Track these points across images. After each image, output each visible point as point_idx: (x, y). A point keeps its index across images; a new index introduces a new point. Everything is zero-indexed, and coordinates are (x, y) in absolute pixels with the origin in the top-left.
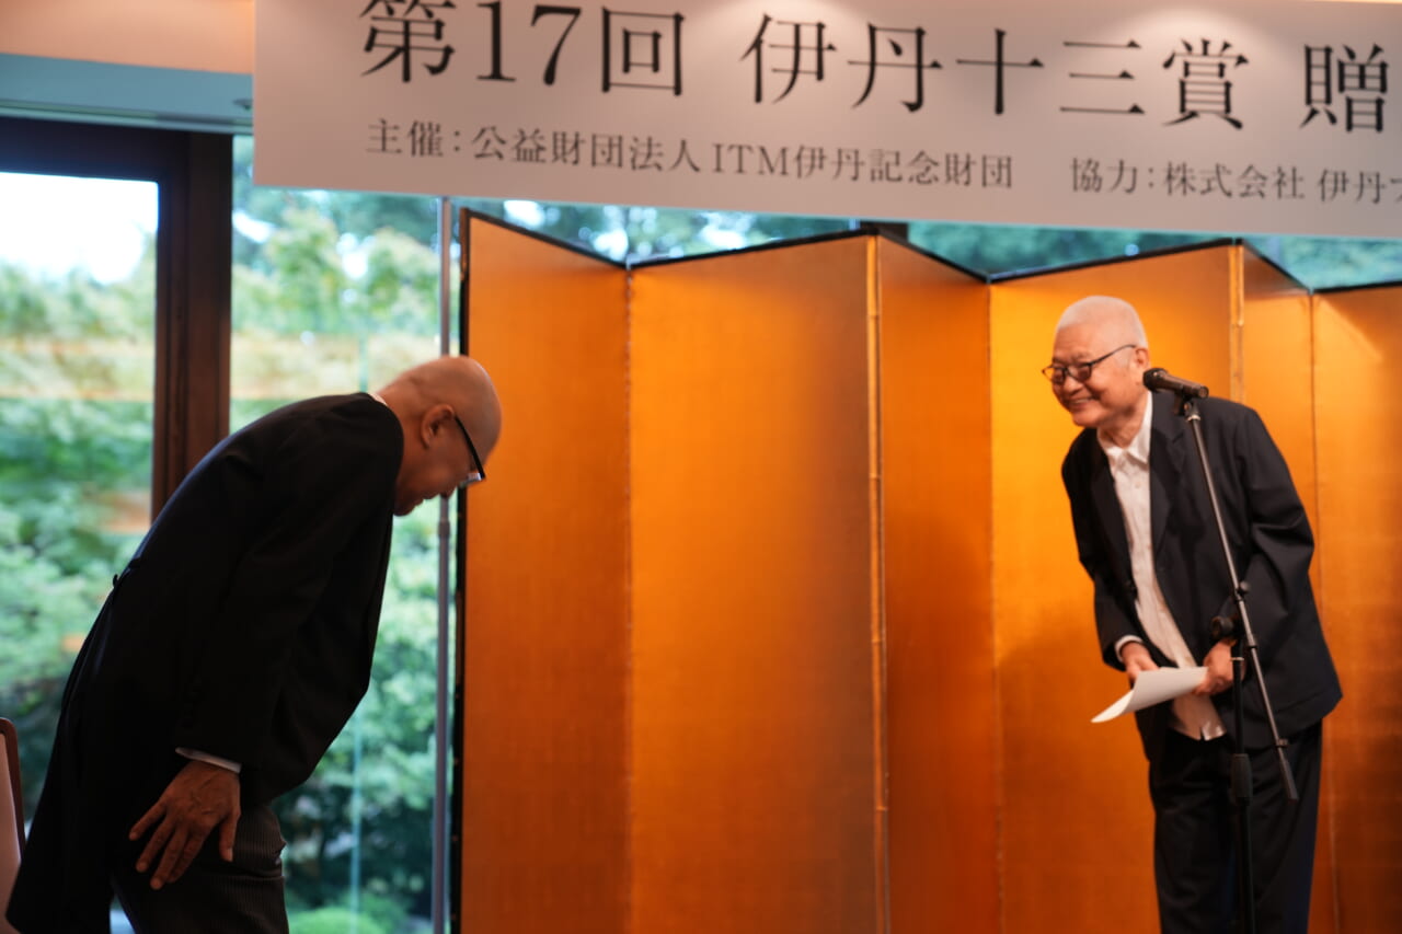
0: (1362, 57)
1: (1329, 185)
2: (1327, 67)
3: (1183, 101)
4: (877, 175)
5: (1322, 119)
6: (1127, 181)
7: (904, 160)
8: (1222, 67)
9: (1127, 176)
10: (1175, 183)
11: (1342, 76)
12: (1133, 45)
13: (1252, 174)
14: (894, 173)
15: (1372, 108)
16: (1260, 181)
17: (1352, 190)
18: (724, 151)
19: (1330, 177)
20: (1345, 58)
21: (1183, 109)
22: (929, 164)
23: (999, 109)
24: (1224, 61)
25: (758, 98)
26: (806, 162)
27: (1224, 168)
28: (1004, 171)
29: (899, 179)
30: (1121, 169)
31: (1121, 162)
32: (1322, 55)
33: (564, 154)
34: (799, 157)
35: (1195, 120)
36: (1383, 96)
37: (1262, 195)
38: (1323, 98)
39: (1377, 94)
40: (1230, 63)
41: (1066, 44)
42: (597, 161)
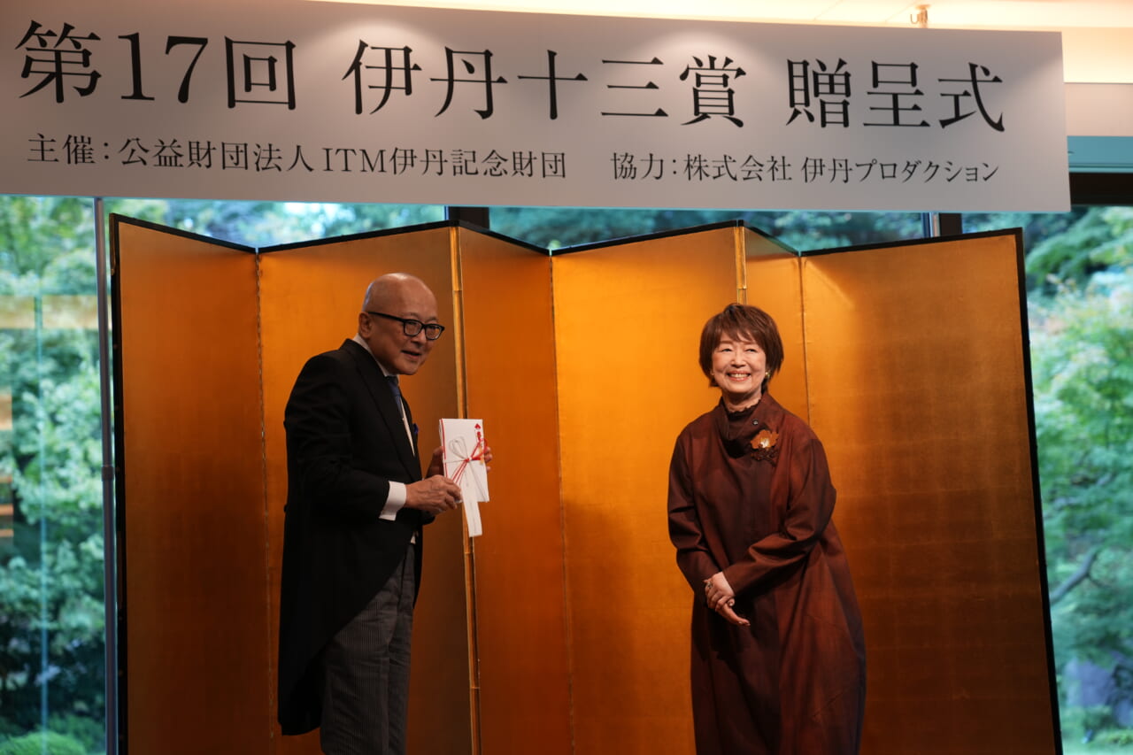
0: (831, 69)
1: (810, 170)
2: (805, 76)
3: (697, 106)
4: (458, 170)
5: (803, 117)
6: (656, 171)
7: (479, 157)
8: (725, 78)
9: (656, 165)
10: (693, 171)
11: (816, 84)
12: (656, 61)
13: (751, 162)
14: (471, 168)
15: (840, 108)
16: (758, 167)
17: (828, 173)
18: (332, 153)
19: (810, 163)
20: (819, 70)
21: (697, 112)
22: (499, 160)
23: (554, 115)
24: (727, 73)
25: (359, 110)
26: (400, 161)
27: (730, 158)
28: (560, 164)
29: (477, 173)
30: (651, 160)
31: (651, 155)
32: (801, 66)
33: (198, 159)
34: (394, 157)
35: (707, 120)
36: (848, 99)
37: (761, 179)
38: (803, 101)
39: (843, 98)
40: (732, 75)
41: (604, 62)
42: (226, 165)
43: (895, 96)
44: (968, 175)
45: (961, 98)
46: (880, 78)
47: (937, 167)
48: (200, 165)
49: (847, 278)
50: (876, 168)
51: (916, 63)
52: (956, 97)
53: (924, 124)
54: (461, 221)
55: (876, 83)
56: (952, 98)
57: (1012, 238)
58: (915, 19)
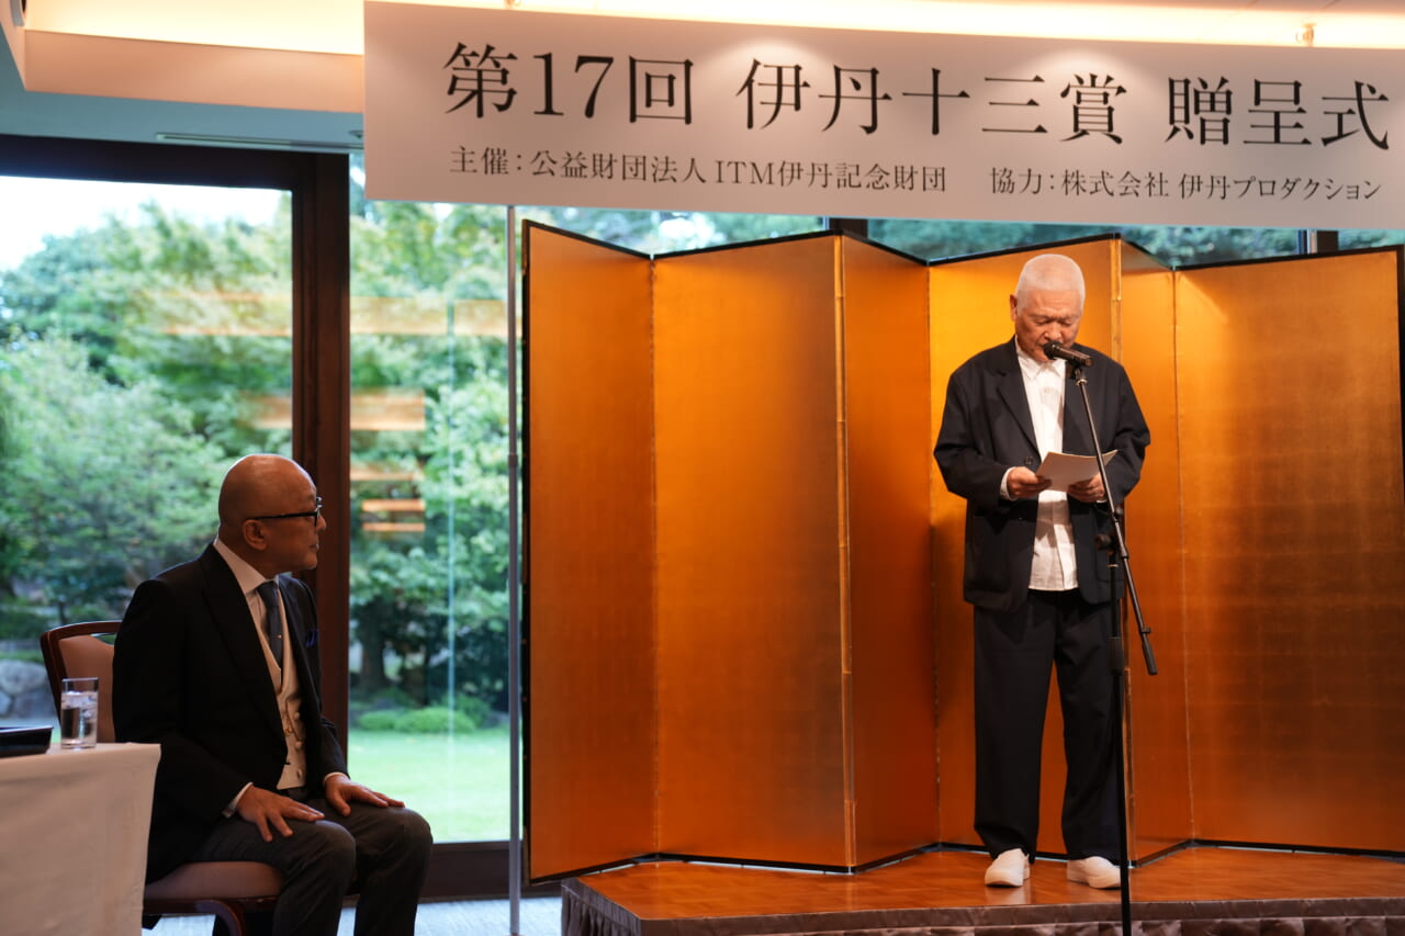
0: (1212, 87)
1: (1188, 186)
2: (1186, 95)
3: (1076, 122)
4: (842, 183)
5: (1182, 134)
6: (1034, 186)
7: (863, 171)
8: (1106, 95)
9: (1034, 180)
10: (1070, 186)
11: (1197, 102)
12: (1038, 79)
13: (1129, 178)
14: (855, 181)
15: (1220, 126)
16: (1135, 183)
17: (1205, 190)
18: (724, 166)
19: (1188, 180)
20: (1200, 88)
21: (1076, 129)
22: (882, 173)
23: (936, 130)
24: (1108, 91)
25: (750, 125)
26: (787, 173)
27: (1108, 174)
28: (940, 179)
29: (860, 186)
30: (1029, 175)
31: (1030, 171)
32: (1182, 85)
33: (601, 170)
34: (782, 170)
35: (1085, 137)
36: (1229, 117)
37: (1137, 194)
38: (1183, 118)
39: (1224, 115)
40: (1112, 93)
41: (987, 79)
42: (627, 175)
43: (1277, 115)
44: (1349, 192)
45: (1345, 117)
46: (1262, 96)
47: (1317, 184)
48: (602, 176)
49: (1222, 294)
50: (1255, 186)
51: (1300, 81)
52: (1340, 116)
53: (1306, 142)
54: (845, 231)
55: (1257, 101)
56: (1336, 117)
57: (1393, 255)
58: (1300, 38)
